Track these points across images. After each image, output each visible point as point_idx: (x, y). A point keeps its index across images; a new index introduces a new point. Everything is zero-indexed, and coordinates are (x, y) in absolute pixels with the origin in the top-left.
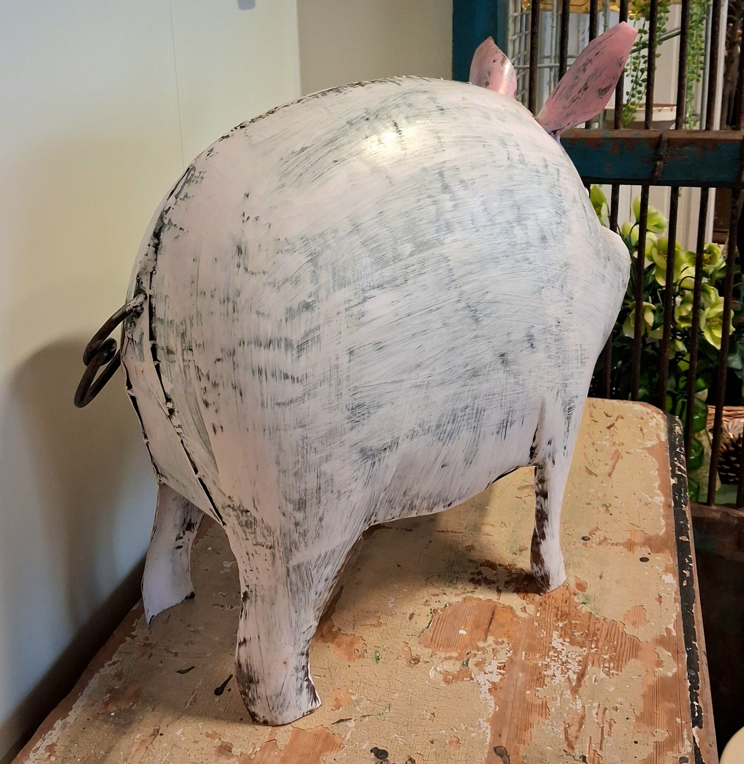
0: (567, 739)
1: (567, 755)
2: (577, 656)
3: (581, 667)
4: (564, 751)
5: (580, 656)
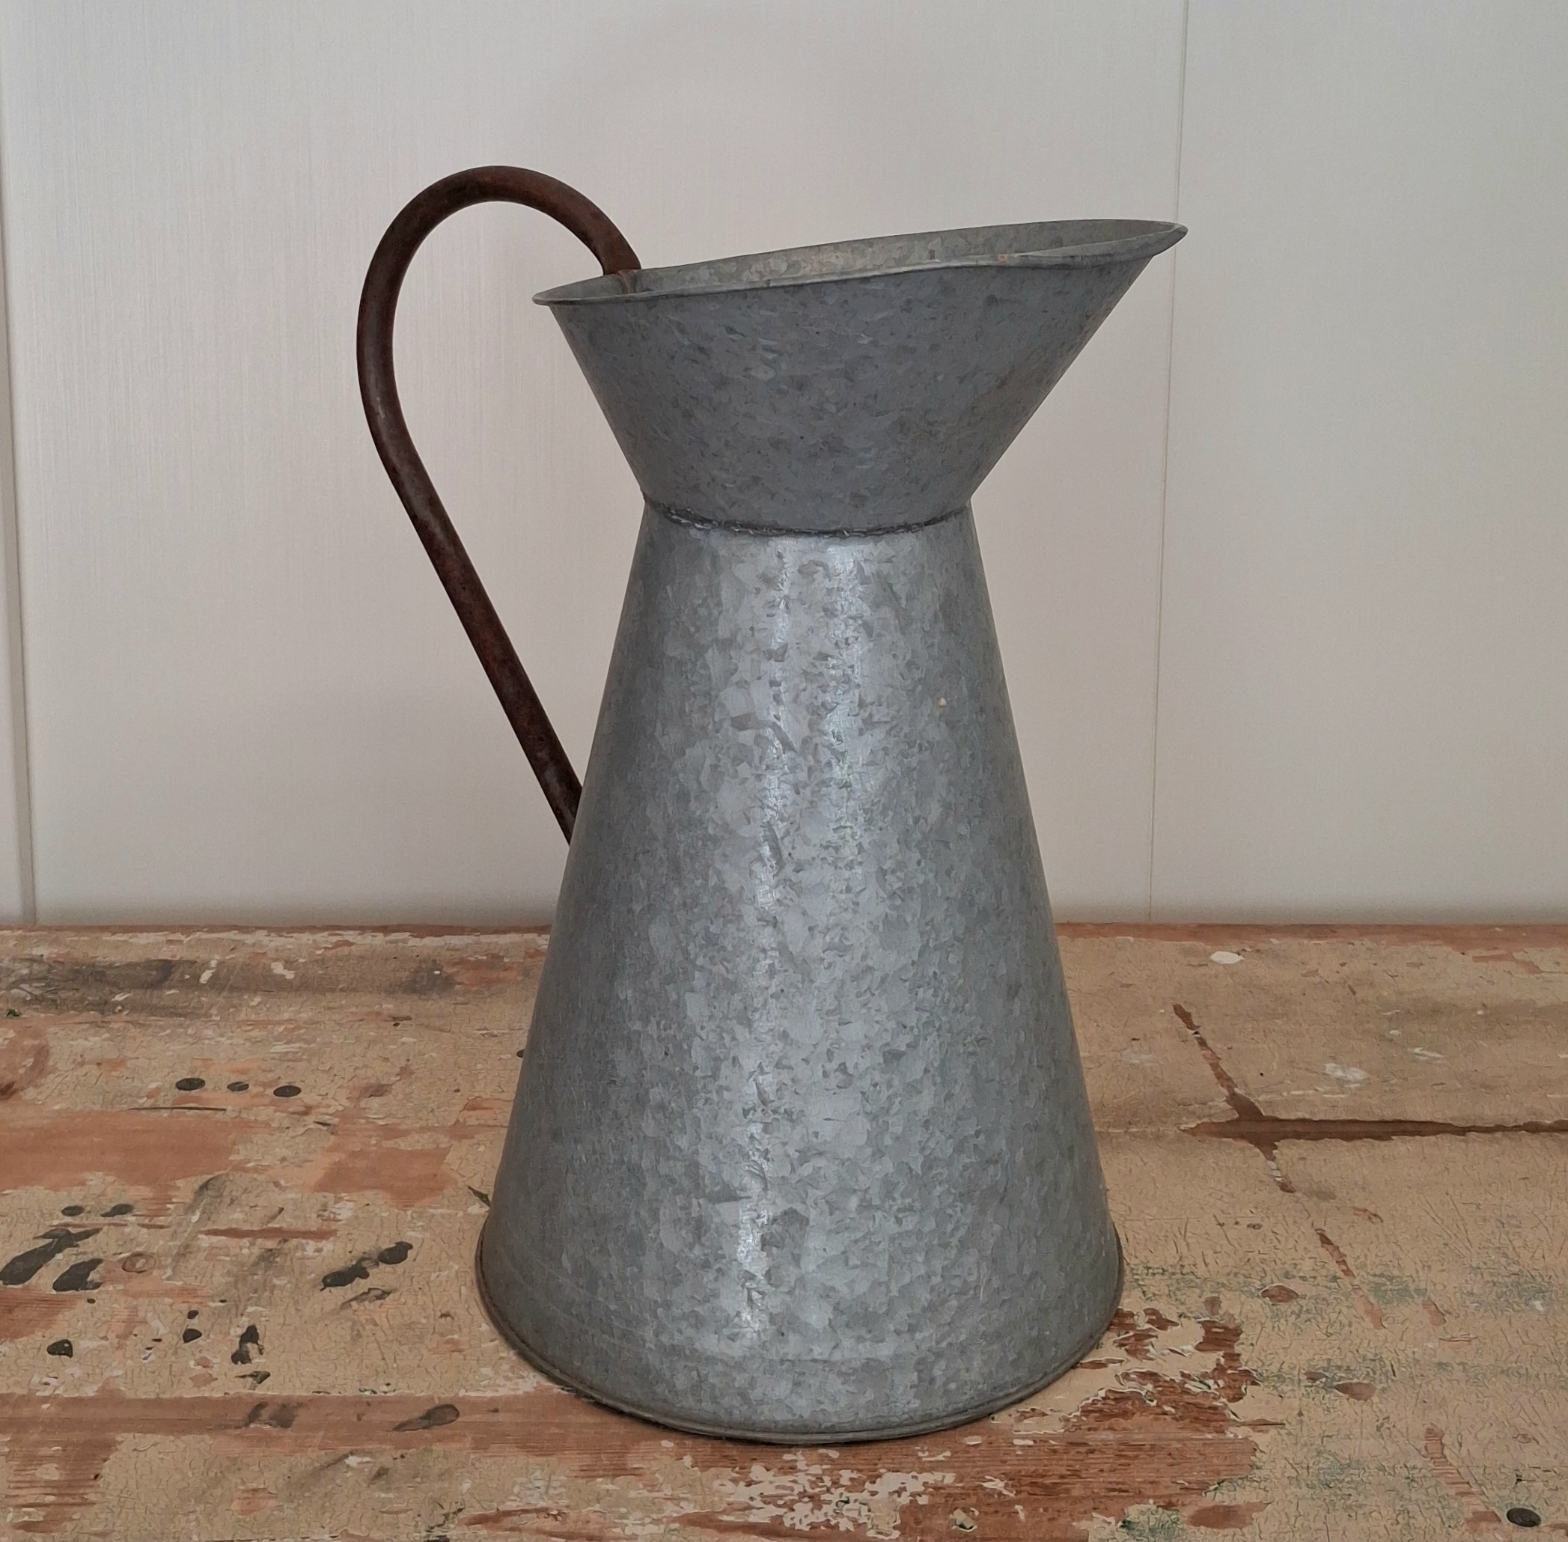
0: (508, 1513)
1: (446, 1516)
2: (854, 1521)
3: (807, 1529)
4: (460, 1510)
5: (858, 1525)
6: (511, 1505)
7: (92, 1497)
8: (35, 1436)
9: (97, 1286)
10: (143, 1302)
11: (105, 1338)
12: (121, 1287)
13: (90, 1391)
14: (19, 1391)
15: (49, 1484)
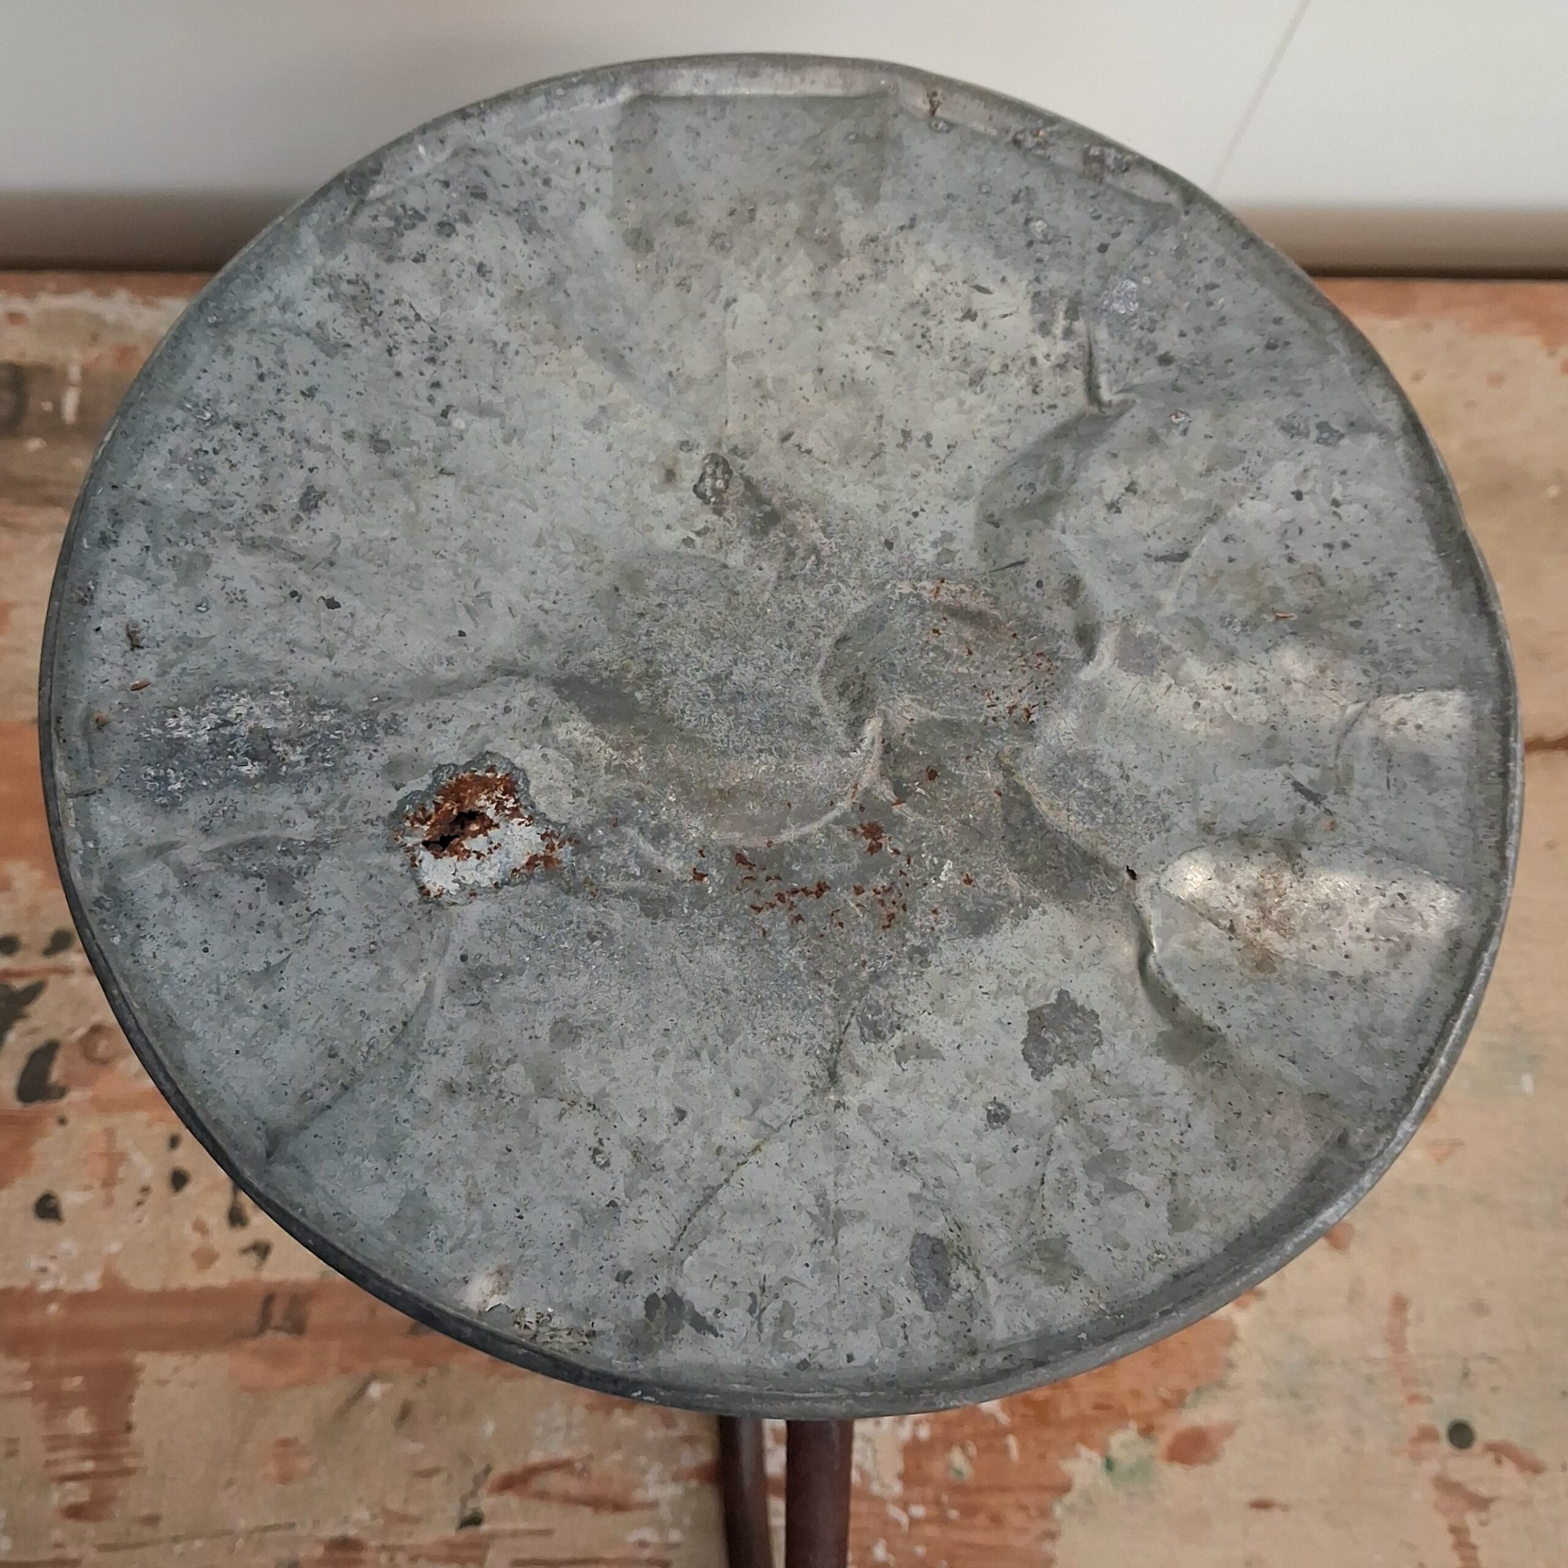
1: (476, 1476)
4: (489, 1468)
6: (537, 1457)
7: (130, 1462)
8: (51, 1361)
9: (62, 1092)
10: (116, 1120)
11: (88, 1188)
12: (89, 1093)
13: (92, 1281)
14: (20, 1283)
15: (84, 1442)
